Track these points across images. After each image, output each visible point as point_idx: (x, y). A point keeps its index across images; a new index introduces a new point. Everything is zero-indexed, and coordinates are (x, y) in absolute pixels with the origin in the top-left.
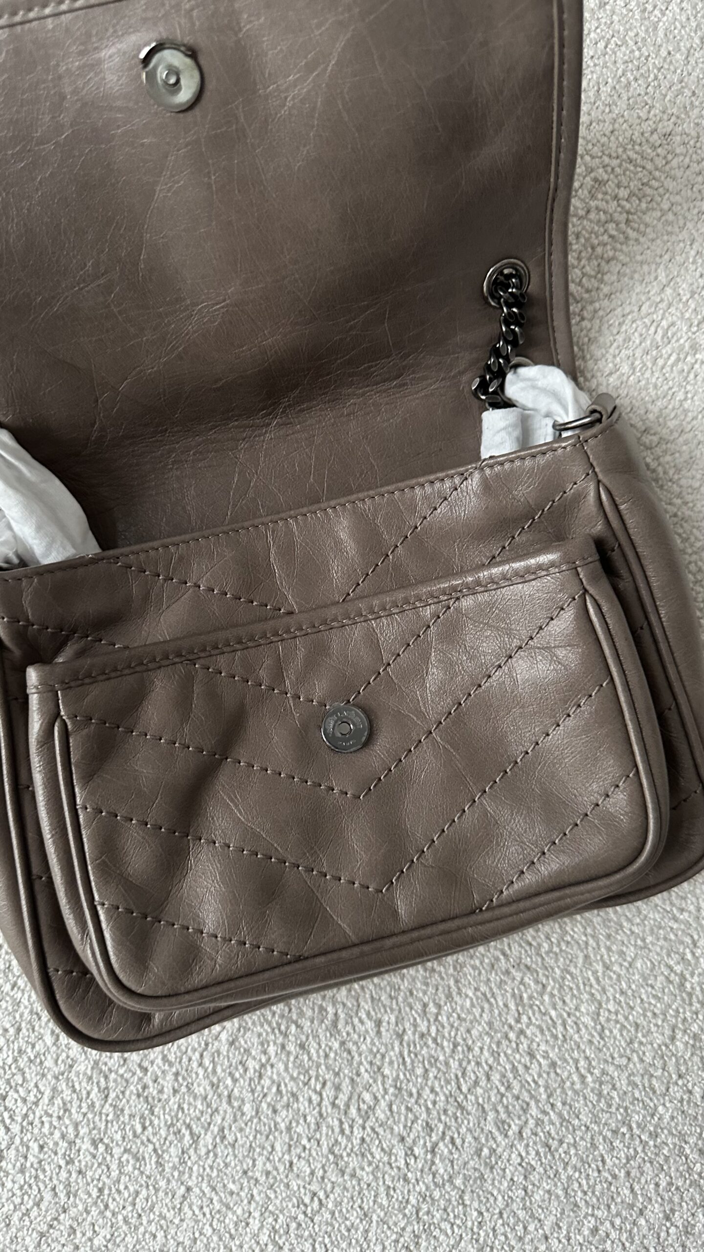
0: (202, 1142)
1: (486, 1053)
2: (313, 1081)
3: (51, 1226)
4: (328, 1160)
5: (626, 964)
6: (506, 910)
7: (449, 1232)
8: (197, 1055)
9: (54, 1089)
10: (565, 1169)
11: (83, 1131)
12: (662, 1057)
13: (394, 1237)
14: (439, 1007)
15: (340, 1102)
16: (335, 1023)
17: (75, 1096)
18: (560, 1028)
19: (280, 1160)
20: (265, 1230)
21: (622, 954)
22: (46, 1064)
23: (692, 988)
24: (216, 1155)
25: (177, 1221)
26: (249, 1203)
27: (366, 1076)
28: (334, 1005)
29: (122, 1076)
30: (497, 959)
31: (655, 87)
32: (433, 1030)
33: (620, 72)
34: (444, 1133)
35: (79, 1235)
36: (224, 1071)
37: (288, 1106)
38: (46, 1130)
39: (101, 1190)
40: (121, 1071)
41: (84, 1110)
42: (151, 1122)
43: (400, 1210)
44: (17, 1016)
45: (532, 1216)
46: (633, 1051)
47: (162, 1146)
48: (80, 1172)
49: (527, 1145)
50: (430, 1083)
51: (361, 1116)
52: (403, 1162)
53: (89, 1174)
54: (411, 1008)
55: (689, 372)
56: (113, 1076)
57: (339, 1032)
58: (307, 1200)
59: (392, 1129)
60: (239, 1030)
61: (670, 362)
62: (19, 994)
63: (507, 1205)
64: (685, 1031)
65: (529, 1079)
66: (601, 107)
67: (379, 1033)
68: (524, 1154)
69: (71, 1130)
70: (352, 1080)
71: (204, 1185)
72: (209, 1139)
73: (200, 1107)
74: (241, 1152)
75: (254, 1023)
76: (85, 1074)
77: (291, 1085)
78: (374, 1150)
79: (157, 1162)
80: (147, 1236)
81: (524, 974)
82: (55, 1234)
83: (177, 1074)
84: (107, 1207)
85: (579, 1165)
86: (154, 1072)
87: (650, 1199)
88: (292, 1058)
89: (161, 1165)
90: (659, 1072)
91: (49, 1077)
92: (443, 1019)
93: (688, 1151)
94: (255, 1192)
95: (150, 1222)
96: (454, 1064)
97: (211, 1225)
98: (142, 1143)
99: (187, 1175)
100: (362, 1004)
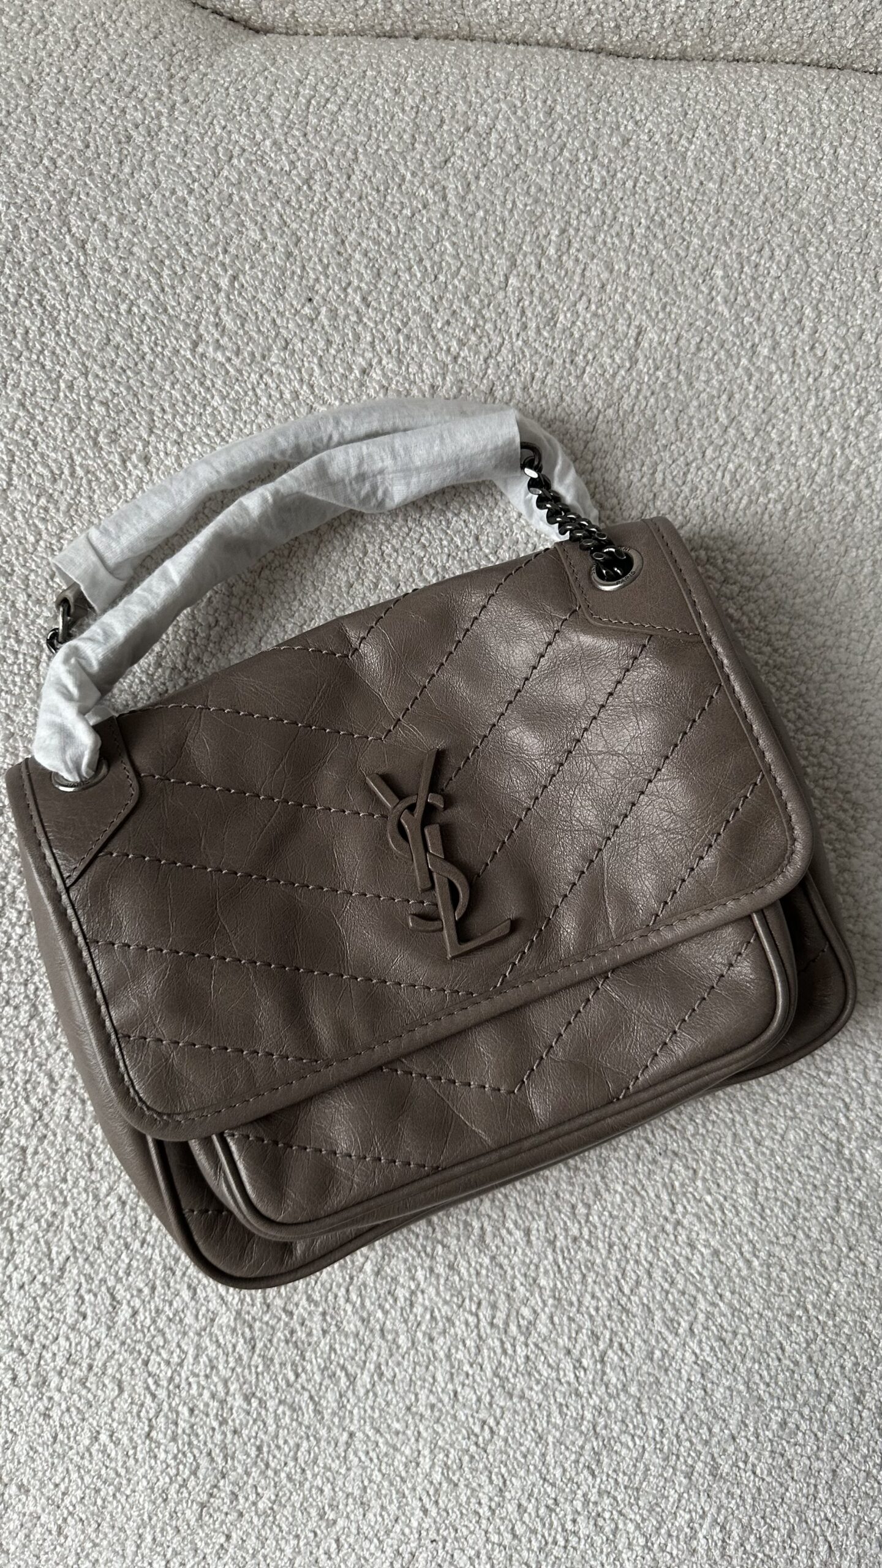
0: (359, 1383)
1: (643, 1249)
2: (467, 1301)
3: (211, 1495)
4: (494, 1383)
5: (778, 1137)
6: (644, 1095)
7: (631, 1444)
8: (343, 1290)
9: (198, 1347)
10: (743, 1361)
11: (233, 1387)
12: (829, 1231)
13: (573, 1457)
14: (588, 1207)
15: (499, 1322)
16: (482, 1237)
17: (220, 1351)
18: (718, 1214)
19: (443, 1391)
20: (437, 1468)
21: (772, 1127)
22: (187, 1321)
23: (852, 1154)
24: (375, 1395)
25: (343, 1471)
26: (417, 1440)
27: (522, 1289)
28: (479, 1218)
29: (267, 1323)
30: (642, 1148)
31: (690, 221)
32: (585, 1231)
33: (653, 210)
34: (611, 1340)
35: (241, 1500)
36: (373, 1304)
37: (444, 1332)
38: (194, 1391)
39: (259, 1449)
40: (266, 1318)
41: (232, 1365)
42: (304, 1369)
43: (576, 1428)
44: (151, 1274)
45: (716, 1416)
46: (797, 1228)
47: (318, 1392)
48: (235, 1432)
49: (700, 1342)
50: (589, 1289)
51: (522, 1333)
52: (571, 1377)
53: (245, 1432)
54: (560, 1212)
55: (763, 514)
56: (257, 1324)
57: (487, 1247)
58: (477, 1430)
59: (556, 1343)
60: (383, 1258)
61: (742, 506)
62: (150, 1251)
63: (688, 1408)
64: (849, 1201)
65: (693, 1271)
66: (637, 250)
67: (529, 1242)
68: (698, 1351)
69: (220, 1387)
70: (508, 1296)
71: (367, 1428)
72: (366, 1378)
73: (352, 1345)
74: (401, 1387)
75: (398, 1249)
76: (228, 1326)
77: (445, 1309)
78: (540, 1367)
79: (315, 1410)
80: (314, 1491)
81: (673, 1161)
82: (218, 1502)
83: (324, 1314)
84: (267, 1465)
85: (757, 1356)
86: (300, 1315)
87: (837, 1383)
88: (442, 1281)
89: (320, 1413)
90: (828, 1247)
91: (191, 1334)
92: (594, 1218)
93: (870, 1327)
94: (422, 1428)
95: (315, 1476)
96: (612, 1266)
97: (380, 1470)
98: (297, 1391)
99: (348, 1420)
100: (508, 1213)
